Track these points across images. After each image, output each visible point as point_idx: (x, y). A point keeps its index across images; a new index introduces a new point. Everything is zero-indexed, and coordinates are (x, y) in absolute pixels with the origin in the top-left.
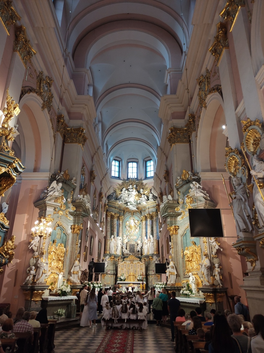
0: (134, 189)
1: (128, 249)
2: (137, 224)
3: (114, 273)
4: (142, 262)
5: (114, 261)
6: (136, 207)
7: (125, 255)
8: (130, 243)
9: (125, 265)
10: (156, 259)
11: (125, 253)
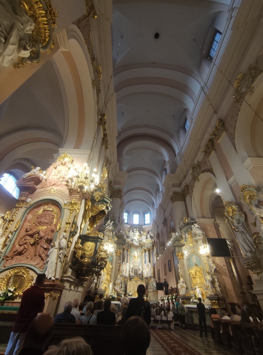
0: (137, 231)
1: (133, 272)
2: (139, 255)
3: (124, 290)
4: (144, 282)
6: (138, 243)
8: (135, 268)
9: (132, 284)
10: (154, 280)
11: (131, 275)
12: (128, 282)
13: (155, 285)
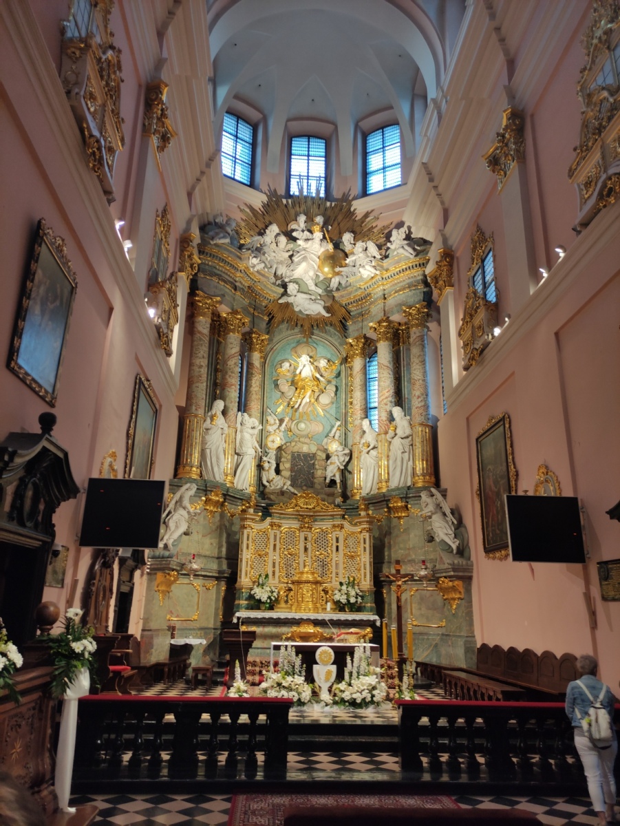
1: (286, 473)
2: (325, 374)
3: (220, 572)
4: (359, 524)
5: (222, 515)
6: (323, 303)
7: (272, 497)
8: (295, 449)
9: (275, 536)
10: (439, 507)
11: (273, 490)
12: (247, 523)
13: (446, 534)
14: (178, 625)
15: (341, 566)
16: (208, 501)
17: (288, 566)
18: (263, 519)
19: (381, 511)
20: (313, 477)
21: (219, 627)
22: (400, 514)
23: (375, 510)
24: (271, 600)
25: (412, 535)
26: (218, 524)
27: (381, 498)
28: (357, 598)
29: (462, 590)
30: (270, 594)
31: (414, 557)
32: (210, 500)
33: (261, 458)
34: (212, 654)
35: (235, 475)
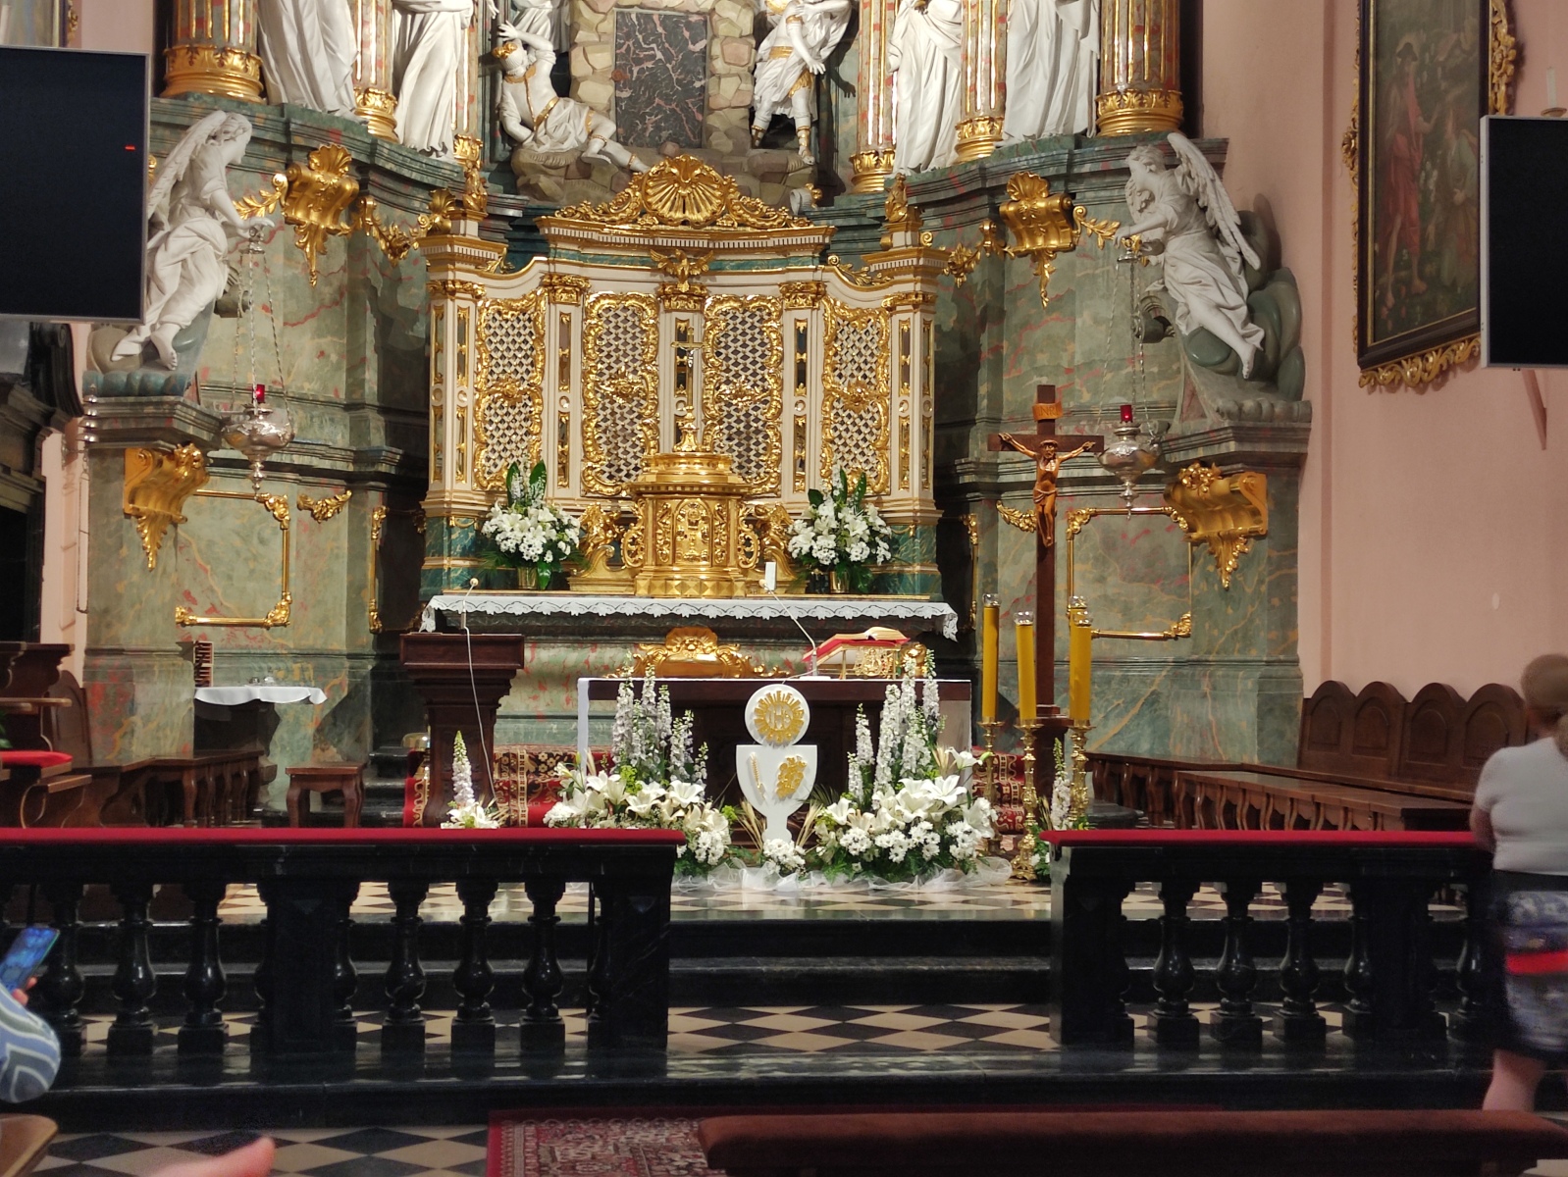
1: (597, 91)
3: (358, 457)
4: (883, 279)
5: (356, 247)
7: (544, 182)
9: (565, 327)
10: (1194, 206)
11: (548, 155)
12: (459, 274)
13: (1219, 307)
14: (216, 640)
15: (815, 436)
16: (297, 190)
17: (618, 437)
18: (516, 260)
19: (970, 232)
20: (704, 108)
21: (369, 650)
22: (1040, 241)
23: (946, 227)
24: (557, 553)
25: (1084, 320)
26: (345, 278)
27: (972, 180)
28: (872, 544)
29: (1263, 505)
30: (553, 535)
31: (1086, 397)
32: (306, 184)
33: (495, 29)
34: (347, 741)
35: (397, 92)
